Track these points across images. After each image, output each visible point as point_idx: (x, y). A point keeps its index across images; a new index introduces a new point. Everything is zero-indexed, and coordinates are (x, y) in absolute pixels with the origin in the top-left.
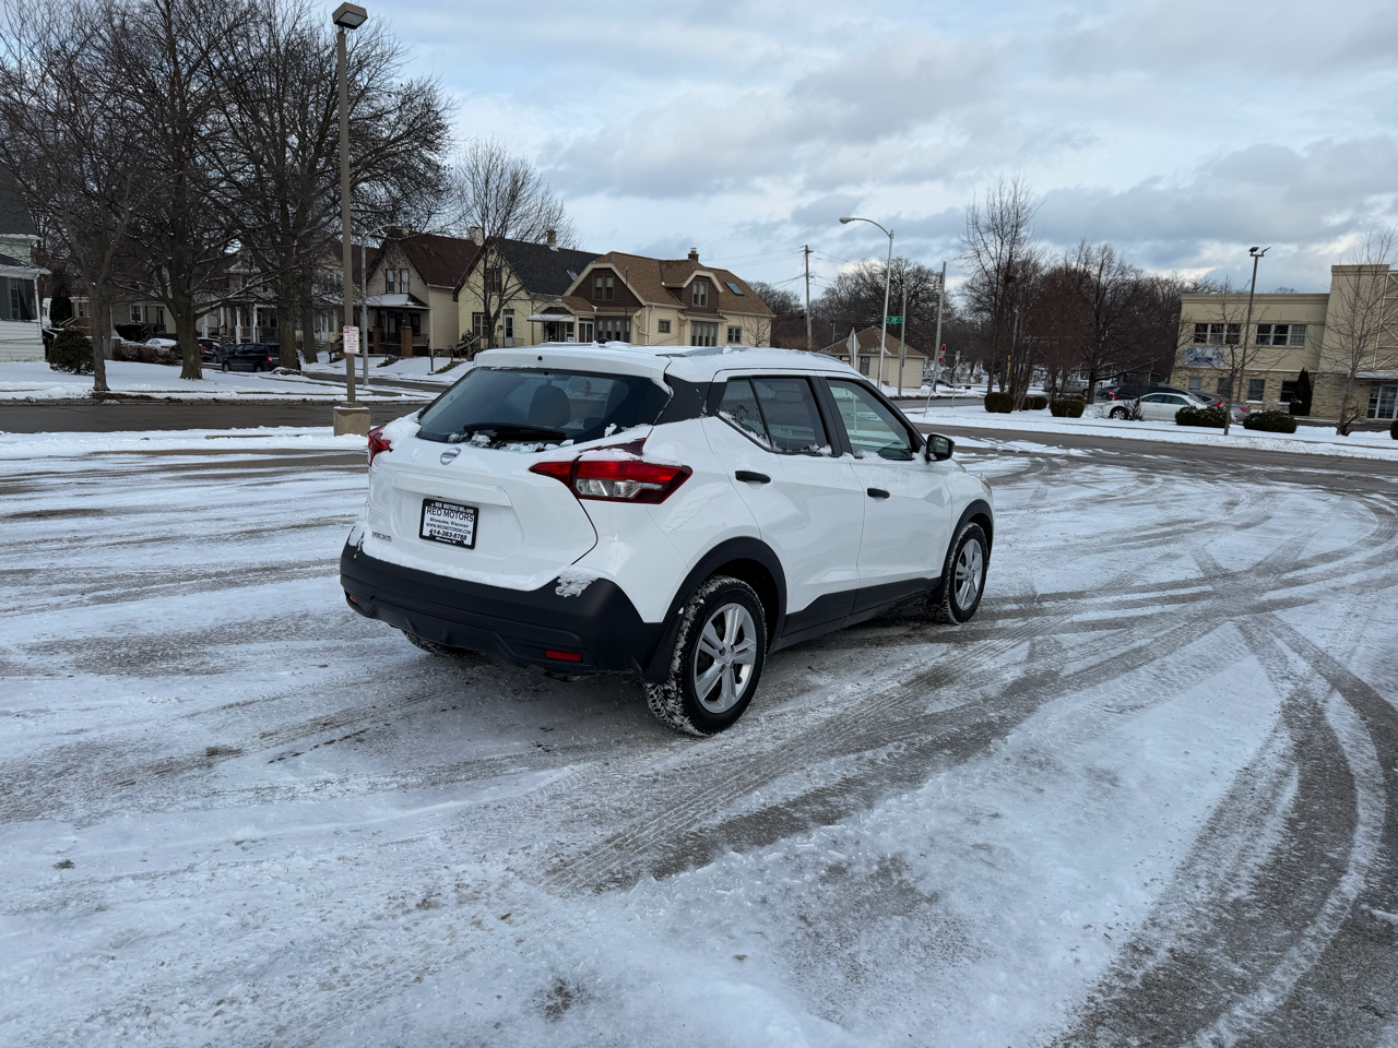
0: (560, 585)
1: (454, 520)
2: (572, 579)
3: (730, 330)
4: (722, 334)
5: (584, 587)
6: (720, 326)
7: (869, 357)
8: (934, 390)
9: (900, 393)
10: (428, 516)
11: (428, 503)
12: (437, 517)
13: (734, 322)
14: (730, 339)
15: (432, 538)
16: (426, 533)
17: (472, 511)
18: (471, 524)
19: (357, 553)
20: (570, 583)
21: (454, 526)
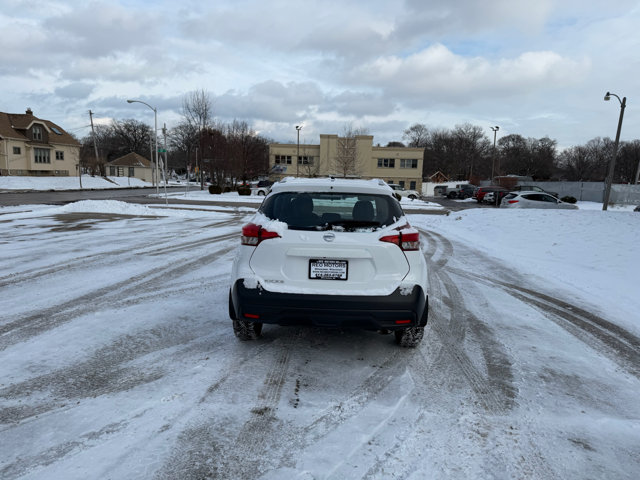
0: (401, 290)
1: (332, 268)
2: (406, 287)
3: (57, 153)
4: (53, 156)
5: (412, 290)
6: (51, 151)
7: (133, 168)
8: (167, 183)
9: (153, 185)
10: (313, 268)
11: (313, 261)
12: (319, 268)
13: (59, 149)
14: (57, 158)
15: (318, 278)
16: (313, 275)
17: (345, 262)
18: (344, 270)
19: (261, 292)
20: (405, 289)
21: (332, 271)
